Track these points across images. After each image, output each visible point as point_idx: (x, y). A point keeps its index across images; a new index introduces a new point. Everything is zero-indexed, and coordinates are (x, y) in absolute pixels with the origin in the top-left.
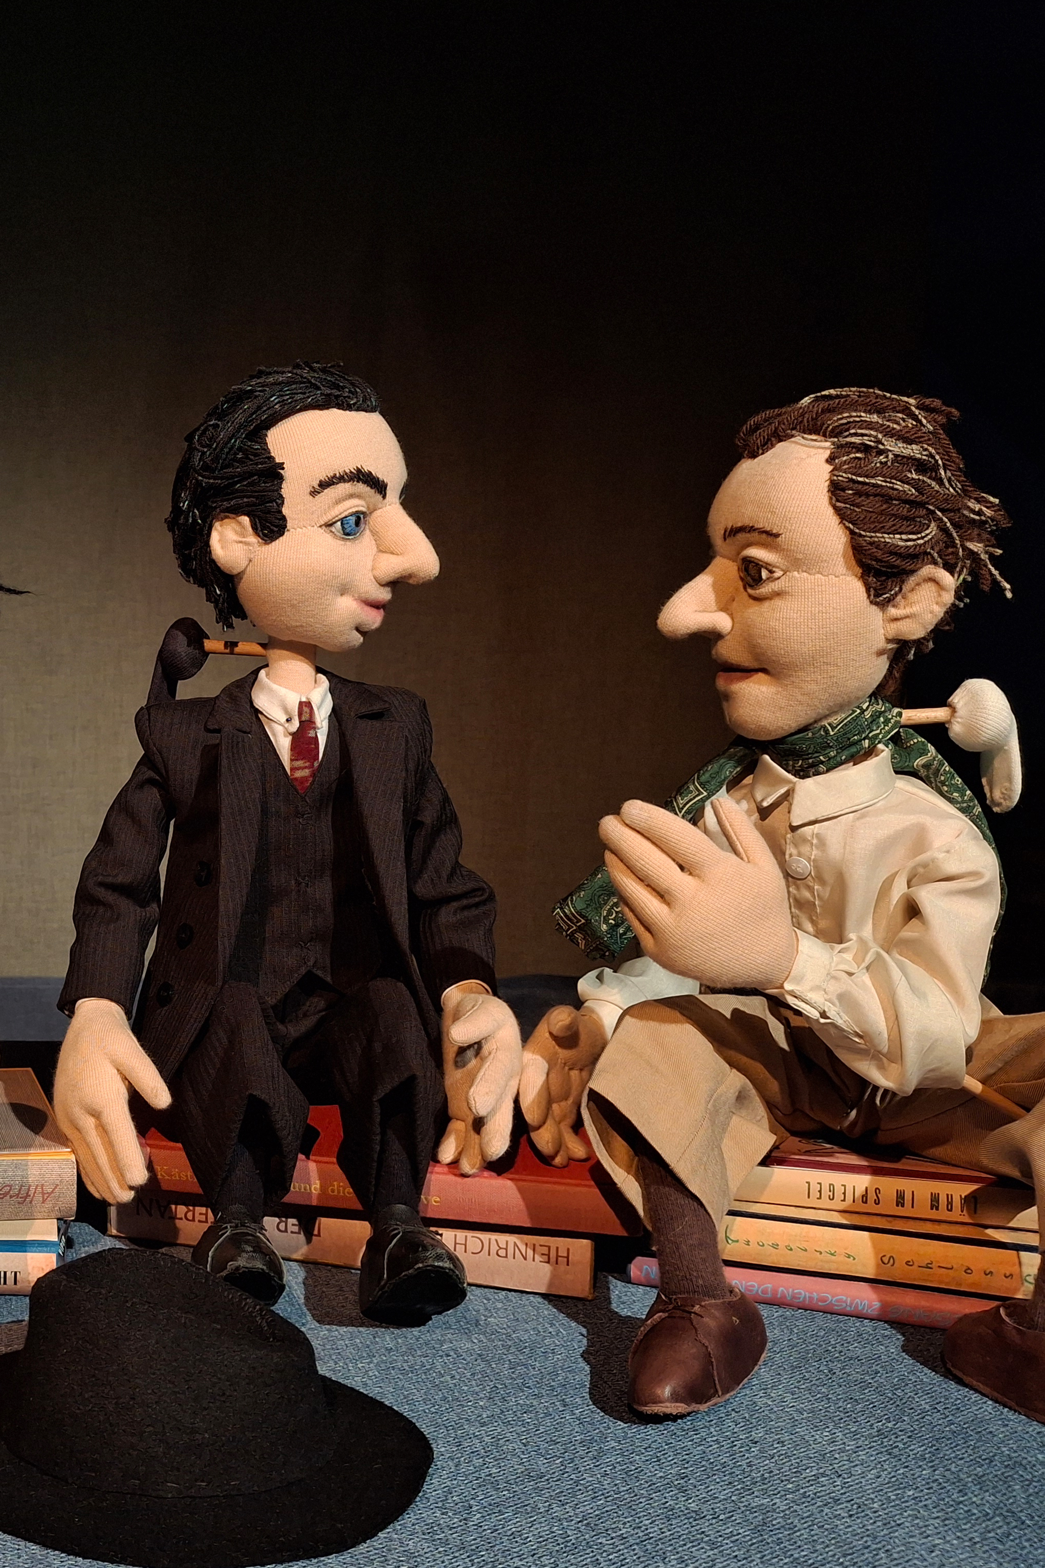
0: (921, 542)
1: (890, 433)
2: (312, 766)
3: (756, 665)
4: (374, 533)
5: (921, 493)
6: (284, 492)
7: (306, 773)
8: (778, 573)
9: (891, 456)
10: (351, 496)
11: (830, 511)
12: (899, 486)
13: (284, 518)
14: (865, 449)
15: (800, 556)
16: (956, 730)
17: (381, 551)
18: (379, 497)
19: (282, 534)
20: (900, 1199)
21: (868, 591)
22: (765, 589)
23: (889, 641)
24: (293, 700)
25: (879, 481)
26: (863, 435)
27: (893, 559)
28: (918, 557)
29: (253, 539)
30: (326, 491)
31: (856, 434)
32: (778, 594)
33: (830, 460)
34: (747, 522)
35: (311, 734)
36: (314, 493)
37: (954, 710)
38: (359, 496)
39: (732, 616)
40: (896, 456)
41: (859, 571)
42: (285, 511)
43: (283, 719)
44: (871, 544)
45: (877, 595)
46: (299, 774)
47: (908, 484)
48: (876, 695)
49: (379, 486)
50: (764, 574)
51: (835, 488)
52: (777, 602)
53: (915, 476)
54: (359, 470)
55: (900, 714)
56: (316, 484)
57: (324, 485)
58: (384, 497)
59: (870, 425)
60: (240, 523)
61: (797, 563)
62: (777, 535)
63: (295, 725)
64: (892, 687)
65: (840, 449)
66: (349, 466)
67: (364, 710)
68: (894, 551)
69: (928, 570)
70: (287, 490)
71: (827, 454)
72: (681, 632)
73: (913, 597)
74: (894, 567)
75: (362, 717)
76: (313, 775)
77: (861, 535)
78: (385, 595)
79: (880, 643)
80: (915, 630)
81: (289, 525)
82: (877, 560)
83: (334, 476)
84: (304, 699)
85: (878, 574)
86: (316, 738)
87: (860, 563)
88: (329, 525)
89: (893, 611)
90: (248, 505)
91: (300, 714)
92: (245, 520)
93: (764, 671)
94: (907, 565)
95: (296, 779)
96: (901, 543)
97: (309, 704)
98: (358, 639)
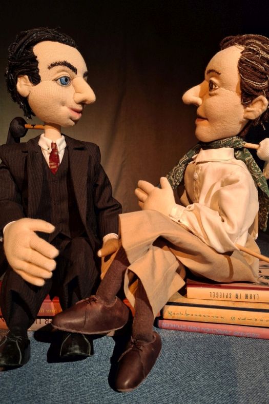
0: (261, 86)
1: (263, 49)
2: (57, 164)
3: (205, 117)
4: (74, 86)
5: (266, 70)
6: (39, 67)
7: (55, 167)
8: (217, 87)
9: (260, 56)
10: (63, 71)
11: (237, 69)
12: (260, 66)
13: (39, 76)
14: (254, 51)
15: (224, 82)
16: (259, 152)
17: (77, 92)
18: (74, 73)
19: (39, 82)
20: (237, 296)
21: (241, 99)
22: (213, 92)
23: (244, 118)
24: (50, 142)
25: (254, 63)
26: (254, 47)
27: (251, 89)
28: (259, 91)
29: (30, 84)
30: (54, 68)
31: (252, 46)
32: (216, 94)
33: (242, 53)
34: (213, 68)
35: (56, 153)
36: (49, 68)
37: (260, 146)
38: (66, 71)
39: (203, 100)
40: (262, 57)
41: (241, 92)
42: (40, 74)
43: (47, 148)
44: (246, 83)
45: (244, 102)
46: (53, 167)
47: (263, 66)
48: (239, 135)
49: (75, 70)
50: (214, 86)
51: (241, 62)
52: (215, 97)
53: (266, 64)
54: (65, 62)
55: (245, 144)
56: (50, 65)
57: (53, 65)
58: (76, 73)
59: (257, 45)
60: (25, 78)
61: (223, 85)
62: (220, 74)
63: (51, 150)
64: (243, 134)
65: (247, 50)
66: (62, 60)
67: (76, 147)
68: (252, 87)
69: (261, 97)
70: (40, 66)
71: (241, 51)
72: (188, 101)
73: (255, 105)
74: (251, 92)
75: (76, 149)
76: (58, 167)
77: (244, 80)
78: (79, 108)
79: (241, 118)
80: (252, 116)
81: (42, 79)
82: (246, 89)
83: (56, 63)
84: (54, 142)
85: (246, 94)
86: (58, 156)
87: (242, 90)
88: (56, 80)
89: (248, 109)
90: (27, 71)
91: (52, 146)
92: (27, 77)
93: (207, 119)
94: (255, 93)
95: (52, 169)
96: (255, 85)
97: (55, 144)
98: (72, 123)
